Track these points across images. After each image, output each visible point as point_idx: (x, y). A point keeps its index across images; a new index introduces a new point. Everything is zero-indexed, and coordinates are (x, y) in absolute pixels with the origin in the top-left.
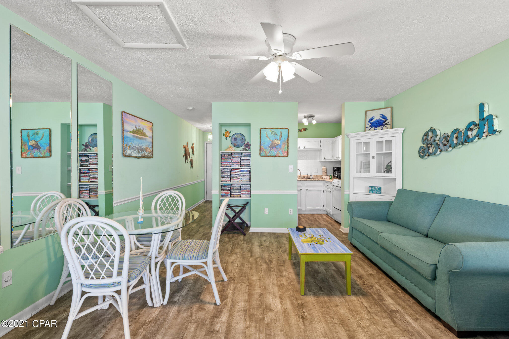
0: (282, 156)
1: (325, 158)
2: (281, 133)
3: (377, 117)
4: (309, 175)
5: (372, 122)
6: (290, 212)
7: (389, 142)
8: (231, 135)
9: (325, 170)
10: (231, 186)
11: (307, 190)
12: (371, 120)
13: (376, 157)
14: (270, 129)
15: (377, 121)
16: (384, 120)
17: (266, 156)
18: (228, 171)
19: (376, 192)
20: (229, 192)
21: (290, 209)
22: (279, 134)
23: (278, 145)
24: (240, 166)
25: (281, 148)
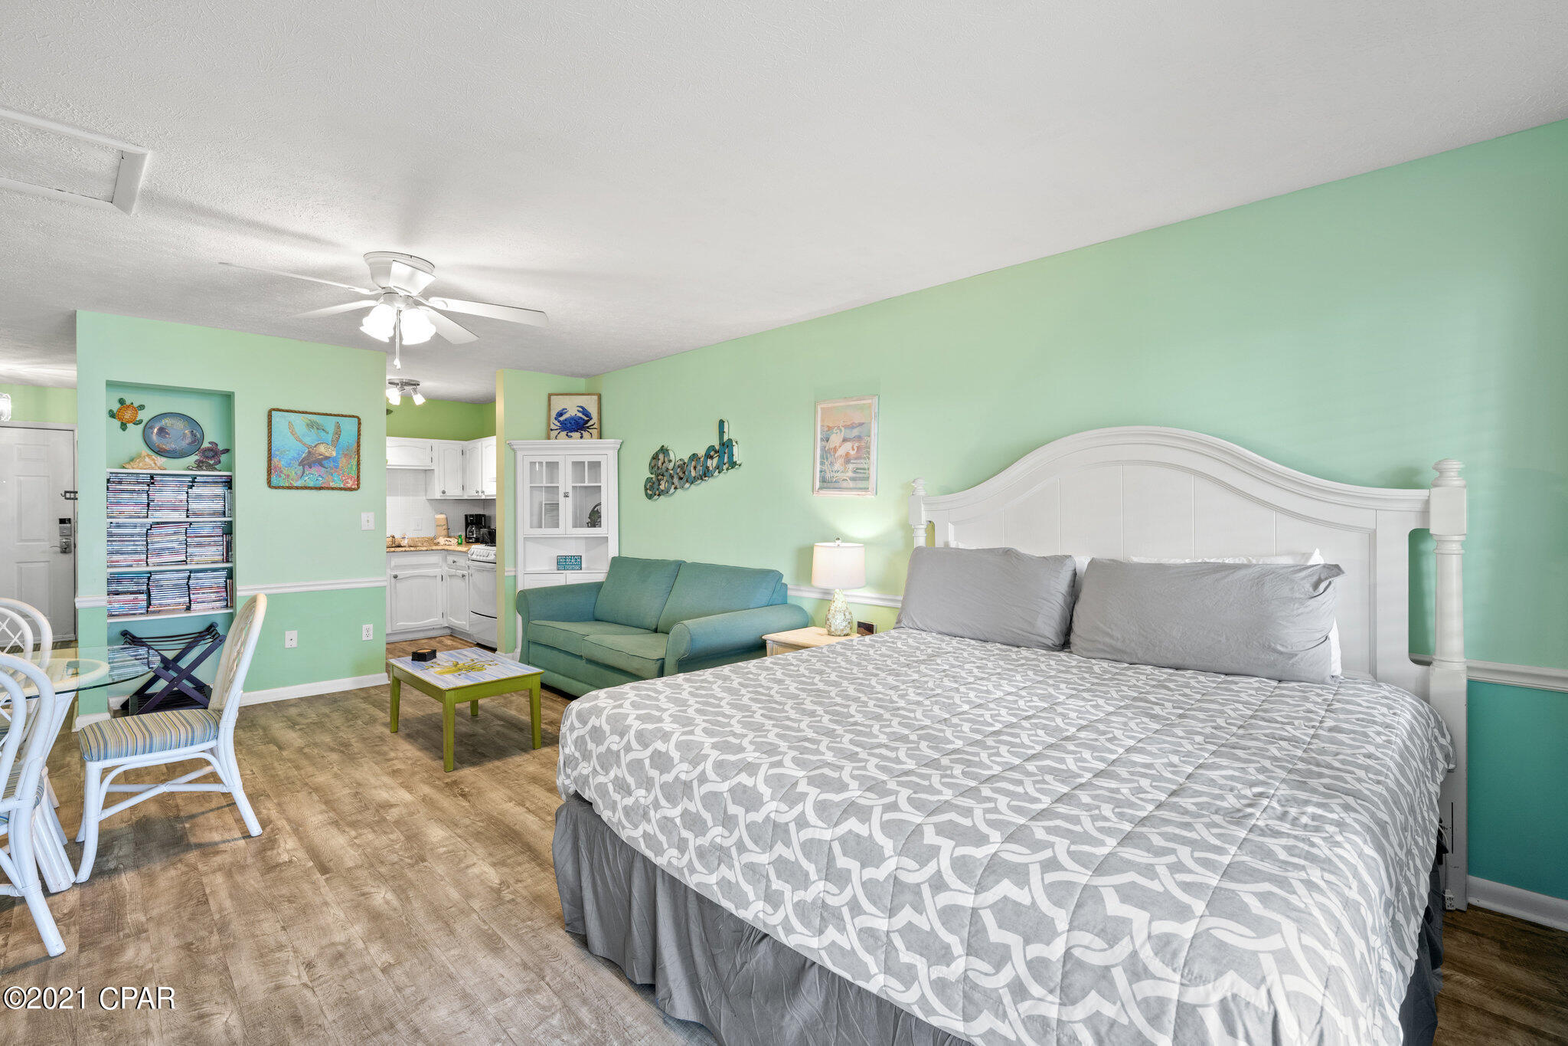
0: (341, 489)
1: (444, 492)
2: (338, 426)
3: (573, 412)
4: (398, 536)
5: (562, 419)
6: (364, 633)
7: (595, 466)
8: (145, 416)
9: (445, 523)
10: (149, 578)
11: (396, 577)
12: (560, 414)
13: (570, 495)
15: (572, 418)
16: (586, 419)
17: (289, 488)
18: (137, 530)
19: (571, 566)
20: (144, 597)
22: (331, 429)
23: (327, 458)
24: (188, 517)
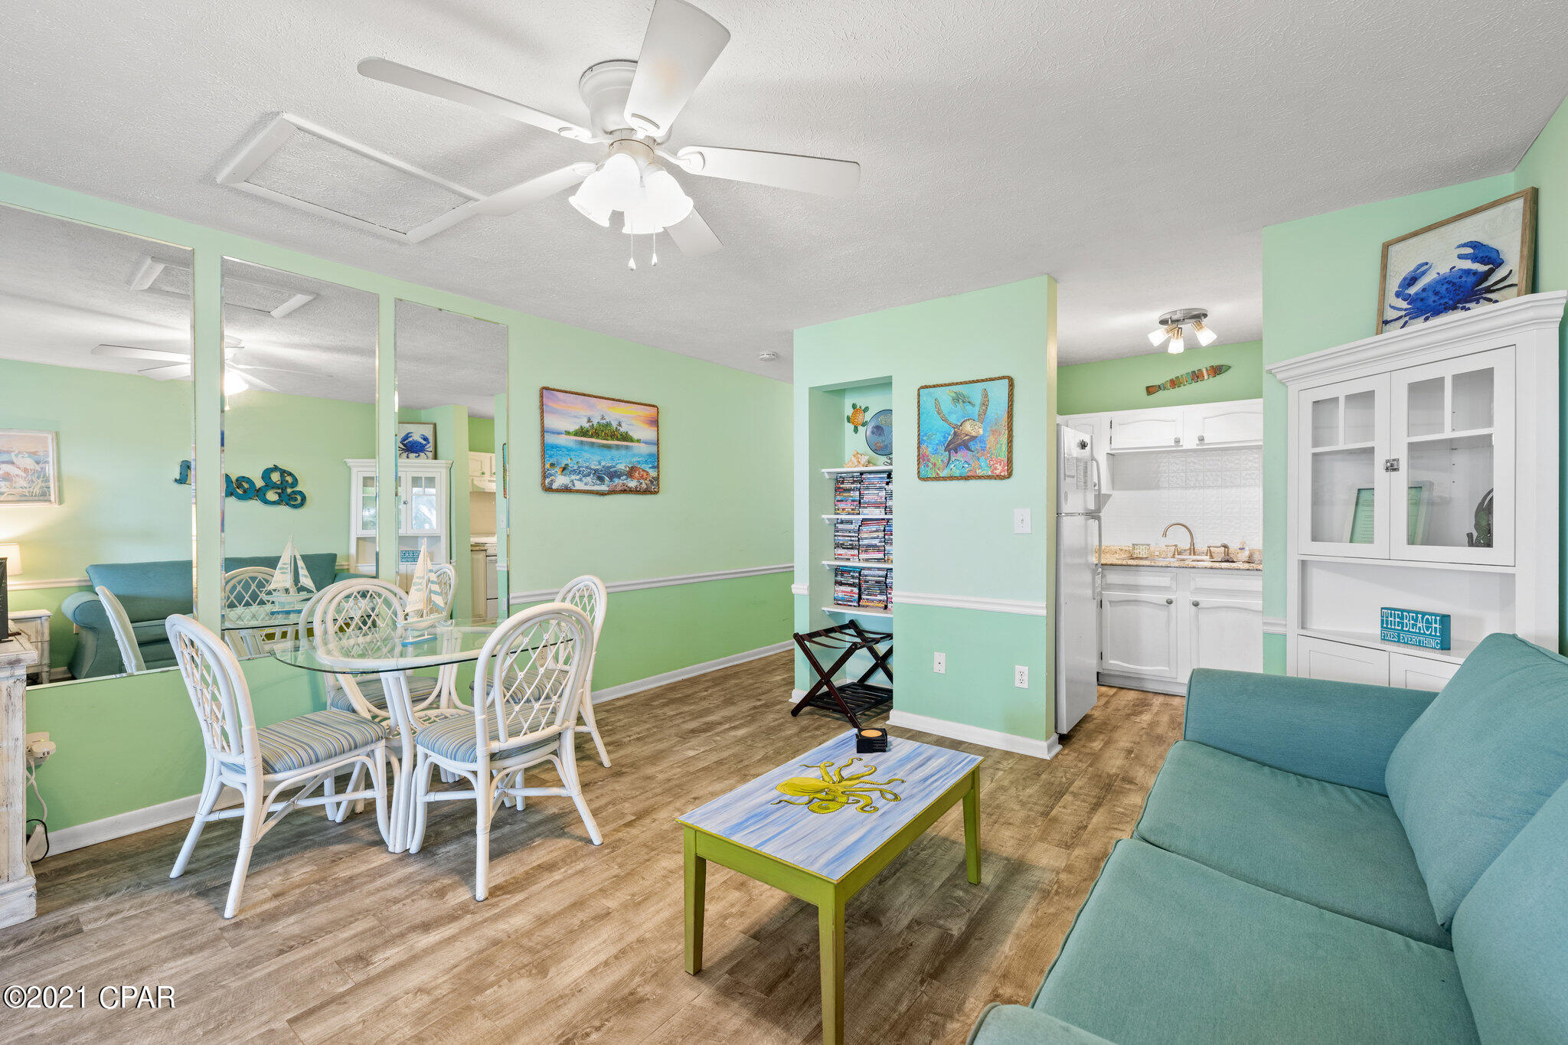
0: (989, 477)
2: (986, 395)
3: (1445, 262)
4: (1234, 546)
5: (1412, 291)
6: (1018, 677)
7: (1480, 382)
8: (868, 416)
10: (860, 573)
11: (1196, 604)
12: (1412, 280)
13: (1403, 465)
14: (949, 385)
15: (1444, 281)
16: (1482, 268)
17: (938, 479)
18: (851, 527)
19: (1415, 638)
20: (856, 590)
21: (1018, 668)
22: (977, 399)
23: (973, 438)
24: (886, 514)
25: (983, 449)
